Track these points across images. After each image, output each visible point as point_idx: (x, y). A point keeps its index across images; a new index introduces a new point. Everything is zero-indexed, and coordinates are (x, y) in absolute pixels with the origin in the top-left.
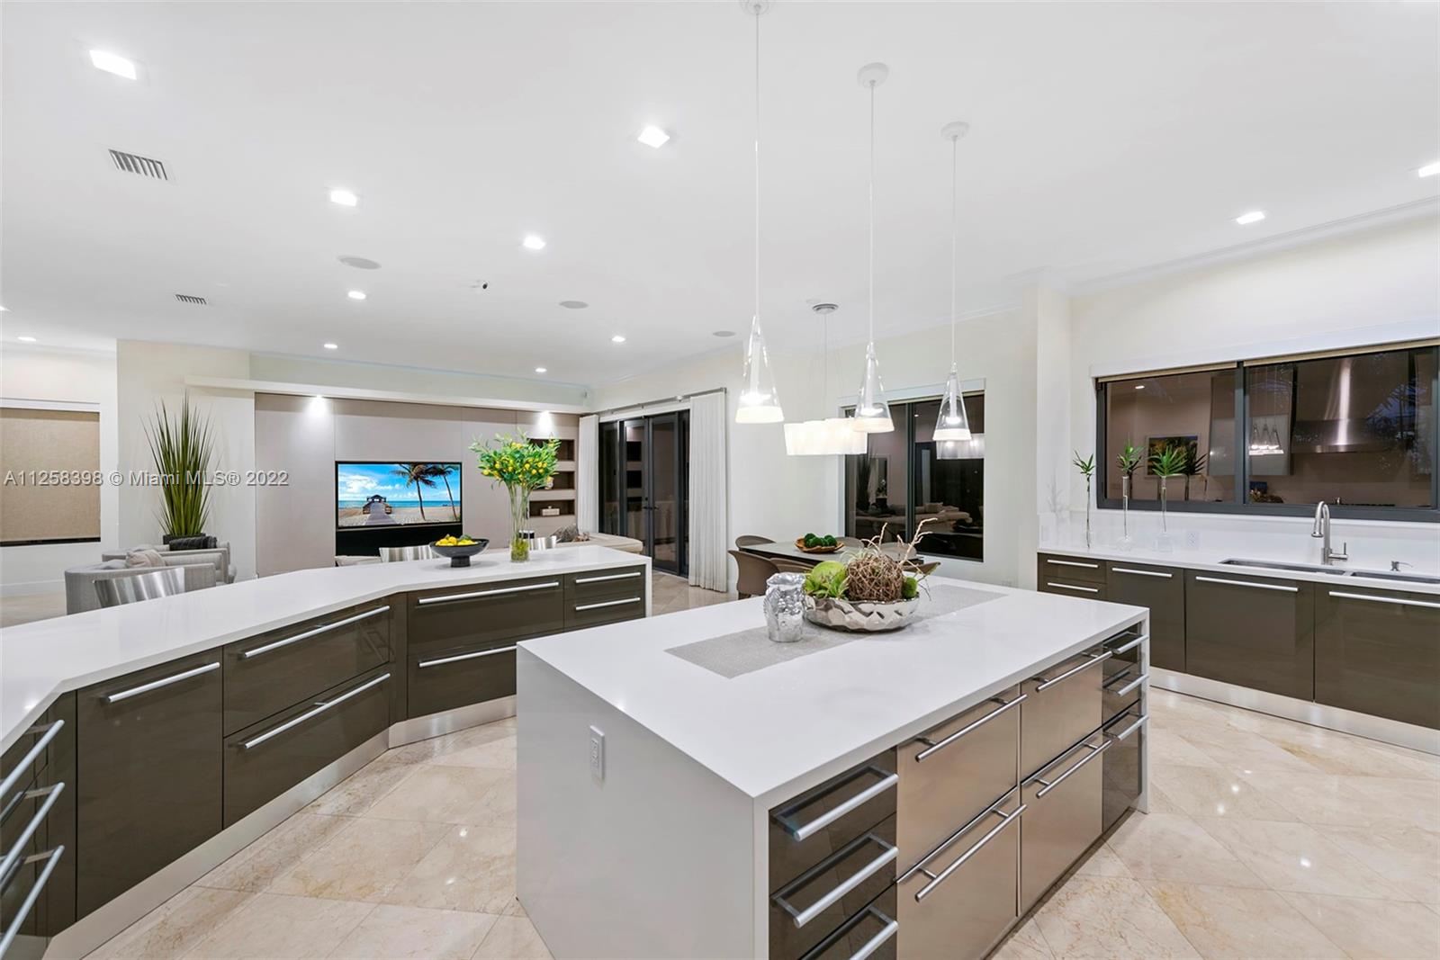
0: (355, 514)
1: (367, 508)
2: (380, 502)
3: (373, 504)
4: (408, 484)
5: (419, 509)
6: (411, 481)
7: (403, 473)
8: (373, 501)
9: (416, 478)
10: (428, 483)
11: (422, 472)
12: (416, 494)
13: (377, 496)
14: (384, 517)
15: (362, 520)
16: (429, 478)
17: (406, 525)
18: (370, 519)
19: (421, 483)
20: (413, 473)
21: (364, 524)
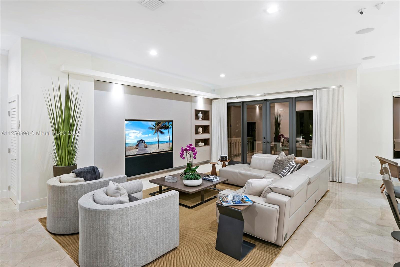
0: (132, 149)
1: (137, 146)
2: (142, 143)
3: (140, 144)
4: (154, 134)
5: (158, 145)
6: (155, 132)
7: (153, 128)
8: (140, 143)
9: (157, 131)
10: (162, 133)
11: (160, 128)
12: (157, 138)
13: (142, 140)
14: (144, 150)
15: (135, 152)
16: (163, 130)
17: (152, 153)
18: (139, 151)
19: (159, 133)
20: (157, 128)
21: (135, 154)
